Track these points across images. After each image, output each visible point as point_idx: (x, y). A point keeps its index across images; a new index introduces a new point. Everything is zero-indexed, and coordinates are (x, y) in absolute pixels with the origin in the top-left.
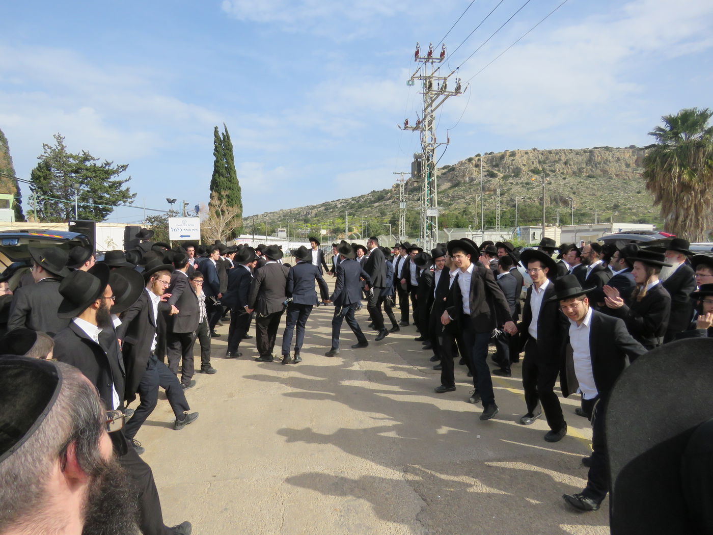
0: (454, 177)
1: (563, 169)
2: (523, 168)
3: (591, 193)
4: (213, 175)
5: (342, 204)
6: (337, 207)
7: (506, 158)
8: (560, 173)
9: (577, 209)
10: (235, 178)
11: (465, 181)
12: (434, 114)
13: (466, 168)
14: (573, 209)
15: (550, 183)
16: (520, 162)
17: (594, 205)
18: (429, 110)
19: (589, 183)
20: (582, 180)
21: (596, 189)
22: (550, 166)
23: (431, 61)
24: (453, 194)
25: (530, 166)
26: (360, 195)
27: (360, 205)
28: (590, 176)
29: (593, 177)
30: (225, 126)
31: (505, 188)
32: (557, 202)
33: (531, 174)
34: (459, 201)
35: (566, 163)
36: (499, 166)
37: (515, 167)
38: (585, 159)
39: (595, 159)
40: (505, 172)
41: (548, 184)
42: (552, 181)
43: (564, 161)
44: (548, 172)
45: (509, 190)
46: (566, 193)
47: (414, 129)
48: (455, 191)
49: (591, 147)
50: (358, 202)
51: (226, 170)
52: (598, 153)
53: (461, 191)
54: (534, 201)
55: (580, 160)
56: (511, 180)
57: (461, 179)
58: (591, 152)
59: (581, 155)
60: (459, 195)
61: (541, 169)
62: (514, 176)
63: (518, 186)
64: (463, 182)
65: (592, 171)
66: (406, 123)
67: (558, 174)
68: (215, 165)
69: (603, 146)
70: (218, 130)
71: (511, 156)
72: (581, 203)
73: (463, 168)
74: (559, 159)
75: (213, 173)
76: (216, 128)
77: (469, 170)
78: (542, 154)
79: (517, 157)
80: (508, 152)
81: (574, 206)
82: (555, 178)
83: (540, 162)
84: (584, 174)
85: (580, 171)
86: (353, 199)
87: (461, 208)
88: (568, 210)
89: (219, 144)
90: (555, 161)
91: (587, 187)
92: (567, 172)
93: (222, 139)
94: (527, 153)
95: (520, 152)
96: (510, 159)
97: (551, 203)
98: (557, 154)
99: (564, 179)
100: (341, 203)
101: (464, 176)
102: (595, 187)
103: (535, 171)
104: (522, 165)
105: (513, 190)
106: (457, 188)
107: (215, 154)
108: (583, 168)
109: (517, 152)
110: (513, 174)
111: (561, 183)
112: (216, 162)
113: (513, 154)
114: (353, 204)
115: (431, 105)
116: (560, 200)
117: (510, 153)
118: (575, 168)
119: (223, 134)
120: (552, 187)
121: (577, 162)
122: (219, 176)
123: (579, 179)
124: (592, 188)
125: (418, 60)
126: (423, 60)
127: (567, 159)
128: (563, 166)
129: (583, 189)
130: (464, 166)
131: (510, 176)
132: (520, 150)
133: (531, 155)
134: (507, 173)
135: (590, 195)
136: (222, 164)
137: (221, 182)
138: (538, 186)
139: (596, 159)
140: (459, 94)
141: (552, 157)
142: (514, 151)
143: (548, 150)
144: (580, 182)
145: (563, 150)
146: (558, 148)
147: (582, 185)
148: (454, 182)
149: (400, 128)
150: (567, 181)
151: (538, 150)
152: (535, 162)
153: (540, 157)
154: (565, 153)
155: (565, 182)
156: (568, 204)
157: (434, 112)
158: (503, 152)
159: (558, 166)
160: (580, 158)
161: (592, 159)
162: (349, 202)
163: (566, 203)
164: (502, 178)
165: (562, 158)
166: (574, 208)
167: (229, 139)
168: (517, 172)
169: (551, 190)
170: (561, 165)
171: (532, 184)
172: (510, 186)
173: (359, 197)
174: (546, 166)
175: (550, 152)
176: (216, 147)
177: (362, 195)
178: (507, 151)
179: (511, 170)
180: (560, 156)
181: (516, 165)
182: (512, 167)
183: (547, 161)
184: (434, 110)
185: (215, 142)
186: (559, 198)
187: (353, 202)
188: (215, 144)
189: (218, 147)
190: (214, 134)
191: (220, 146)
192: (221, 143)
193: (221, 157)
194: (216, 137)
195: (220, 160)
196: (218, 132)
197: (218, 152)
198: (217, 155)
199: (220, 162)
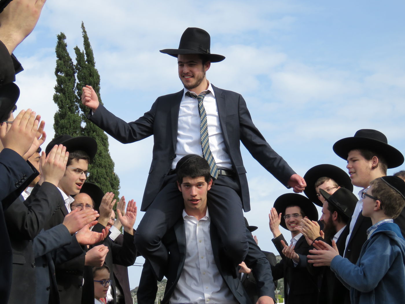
10: (104, 153)
30: (85, 32)
70: (66, 41)
76: (61, 37)
89: (67, 75)
93: (75, 62)
107: (56, 99)
119: (77, 50)
136: (74, 121)
167: (91, 60)
176: (60, 82)
185: (57, 71)
188: (59, 74)
189: (65, 82)
190: (57, 52)
191: (70, 80)
192: (72, 72)
193: (70, 104)
194: (60, 59)
195: (69, 113)
196: (66, 46)
197: (64, 94)
198: (61, 101)
199: (69, 116)
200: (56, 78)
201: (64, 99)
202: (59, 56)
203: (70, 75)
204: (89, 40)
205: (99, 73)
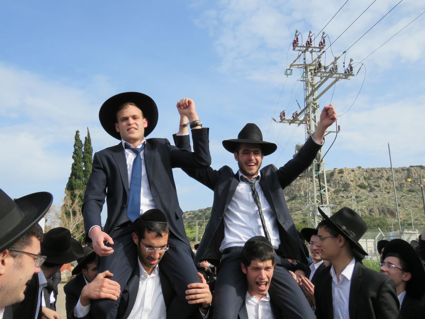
0: (290, 192)
1: (386, 184)
2: (351, 183)
3: (414, 206)
4: (70, 178)
5: (190, 216)
6: (185, 218)
7: (335, 175)
8: (384, 188)
9: (403, 220)
11: (300, 195)
12: (317, 102)
13: (301, 184)
14: (399, 220)
15: (376, 197)
16: (348, 178)
17: (418, 216)
18: (311, 99)
19: (411, 197)
20: (404, 194)
21: (418, 202)
22: (374, 182)
23: (310, 49)
24: (291, 206)
25: (357, 181)
26: (206, 208)
27: (207, 216)
28: (410, 191)
29: (413, 191)
30: (88, 131)
31: (337, 201)
32: (385, 214)
33: (358, 188)
34: (297, 212)
35: (388, 179)
36: (330, 182)
37: (344, 183)
38: (404, 176)
39: (412, 176)
40: (336, 187)
41: (375, 197)
42: (378, 195)
43: (386, 178)
44: (373, 187)
45: (340, 203)
46: (392, 206)
47: (291, 122)
48: (293, 203)
49: (408, 166)
50: (205, 213)
51: (83, 173)
52: (414, 171)
53: (298, 204)
54: (365, 212)
55: (400, 176)
56: (341, 194)
57: (297, 193)
58: (408, 170)
59: (400, 173)
60: (296, 208)
61: (367, 184)
62: (344, 190)
63: (349, 199)
64: (299, 195)
65: (412, 186)
66: (283, 114)
67: (382, 189)
68: (73, 168)
69: (418, 165)
70: (79, 134)
71: (339, 173)
72: (407, 214)
73: (298, 183)
74: (381, 176)
75: (69, 176)
76: (77, 132)
77: (303, 186)
78: (366, 171)
79: (345, 174)
80: (337, 170)
81: (401, 217)
82: (380, 193)
83: (365, 178)
84: (405, 189)
85: (401, 186)
86: (200, 211)
87: (299, 218)
88: (396, 221)
89: (79, 147)
90: (378, 178)
91: (409, 200)
92: (390, 187)
93: (83, 143)
94: (353, 171)
95: (347, 169)
96: (339, 176)
97: (380, 215)
98: (379, 171)
99: (388, 193)
100: (189, 214)
101: (299, 190)
102: (416, 200)
103: (362, 186)
104: (350, 181)
105: (344, 203)
106: (294, 201)
107: (73, 157)
108: (403, 184)
109: (344, 170)
110: (343, 189)
111: (386, 196)
112: (74, 165)
113: (341, 172)
114: (200, 216)
115: (312, 93)
116: (388, 211)
117: (338, 170)
118: (396, 184)
120: (379, 199)
121: (397, 179)
122: (76, 179)
123: (401, 194)
124: (414, 201)
125: (297, 48)
126: (302, 49)
127: (389, 176)
128: (386, 182)
129: (406, 202)
130: (299, 182)
131: (341, 190)
132: (347, 168)
133: (357, 172)
134: (337, 188)
135: (413, 207)
136: (80, 167)
137: (77, 185)
138: (366, 199)
139: (414, 175)
140: (350, 77)
141: (375, 174)
142: (342, 169)
143: (371, 168)
144: (403, 196)
145: (384, 168)
146: (380, 167)
147: (405, 199)
148: (290, 195)
149: (275, 121)
150: (391, 195)
151: (362, 168)
152: (361, 179)
153: (365, 174)
154: (386, 171)
155: (389, 196)
156: (395, 215)
157: (317, 100)
158: (332, 169)
159: (381, 182)
160: (400, 175)
161: (410, 176)
162: (196, 213)
163: (393, 214)
164: (334, 192)
165: (384, 175)
166: (401, 219)
168: (346, 187)
169: (378, 203)
170: (384, 181)
171: (361, 197)
172: (342, 199)
173: (206, 209)
174: (370, 182)
175: (373, 170)
176: (76, 150)
177: (208, 208)
178: (335, 169)
179: (341, 185)
180: (382, 173)
181: (345, 181)
182: (341, 182)
183: (371, 178)
184: (318, 98)
185: (75, 145)
186: (386, 210)
187: (200, 214)
188: (75, 147)
189: (78, 150)
190: (75, 138)
191: (80, 150)
192: (81, 146)
193: (79, 160)
194: (76, 141)
195: (79, 164)
196: (79, 135)
197: (77, 155)
198: (76, 158)
199: (78, 165)
200: (74, 148)
201: (76, 157)
202: (76, 139)
203: (80, 148)
204: (90, 134)
205: (93, 148)
